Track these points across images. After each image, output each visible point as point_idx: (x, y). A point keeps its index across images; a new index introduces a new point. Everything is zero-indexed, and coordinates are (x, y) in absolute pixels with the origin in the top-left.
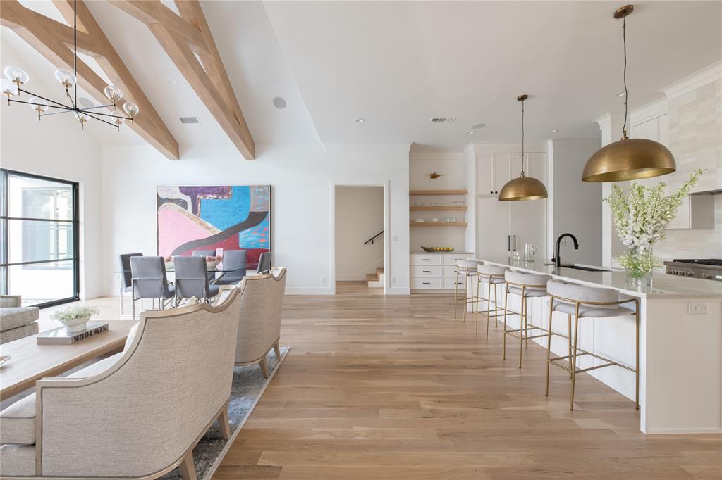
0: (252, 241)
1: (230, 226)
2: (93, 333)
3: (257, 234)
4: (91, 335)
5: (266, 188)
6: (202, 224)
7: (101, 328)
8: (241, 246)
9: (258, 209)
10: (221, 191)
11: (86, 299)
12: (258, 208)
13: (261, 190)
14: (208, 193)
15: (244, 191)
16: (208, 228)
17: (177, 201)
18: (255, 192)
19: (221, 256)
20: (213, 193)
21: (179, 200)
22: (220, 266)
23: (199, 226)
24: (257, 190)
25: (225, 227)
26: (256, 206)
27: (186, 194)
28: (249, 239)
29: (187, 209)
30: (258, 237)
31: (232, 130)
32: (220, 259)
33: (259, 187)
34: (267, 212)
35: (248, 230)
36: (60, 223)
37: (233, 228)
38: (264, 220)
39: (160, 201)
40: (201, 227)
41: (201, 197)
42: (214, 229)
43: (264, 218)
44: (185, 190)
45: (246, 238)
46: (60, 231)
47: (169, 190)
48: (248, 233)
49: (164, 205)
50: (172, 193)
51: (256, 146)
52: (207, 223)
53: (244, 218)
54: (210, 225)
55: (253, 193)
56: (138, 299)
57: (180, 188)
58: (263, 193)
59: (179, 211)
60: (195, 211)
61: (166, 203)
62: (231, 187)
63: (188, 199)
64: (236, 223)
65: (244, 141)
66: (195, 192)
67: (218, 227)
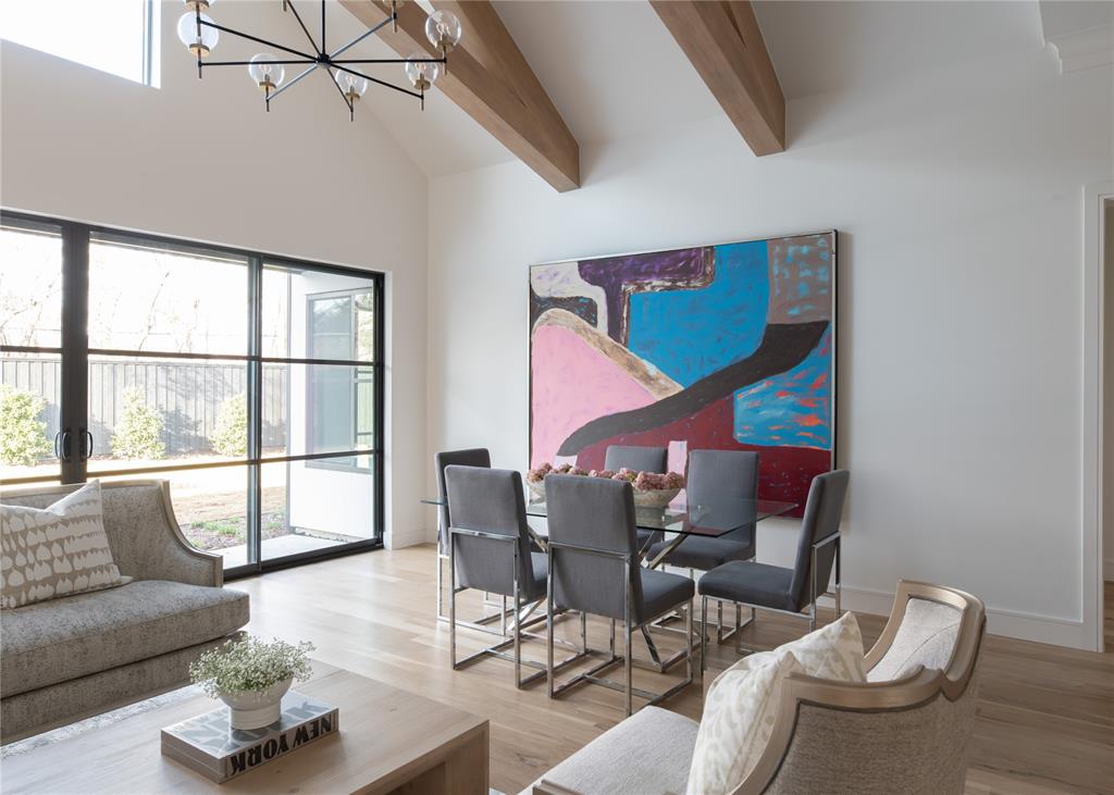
0: (773, 421)
1: (708, 371)
2: (290, 741)
3: (791, 399)
4: (284, 747)
5: (821, 242)
6: (632, 366)
7: (315, 723)
8: (739, 435)
9: (795, 314)
10: (681, 264)
11: (394, 549)
12: (795, 312)
13: (805, 250)
14: (649, 274)
15: (751, 255)
16: (648, 379)
17: (573, 304)
18: (783, 256)
19: (680, 471)
20: (660, 274)
21: (577, 298)
22: (679, 502)
23: (625, 372)
24: (791, 250)
25: (695, 377)
26: (791, 305)
27: (593, 281)
28: (765, 413)
29: (595, 324)
30: (793, 407)
31: (718, 56)
32: (677, 483)
33: (799, 239)
34: (826, 324)
35: (762, 386)
36: (360, 368)
37: (717, 377)
38: (815, 352)
39: (537, 306)
40: (630, 375)
41: (631, 288)
42: (664, 381)
43: (814, 343)
44: (593, 270)
45: (756, 410)
46: (359, 385)
47: (555, 275)
48: (763, 393)
49: (543, 316)
50: (562, 281)
51: (786, 101)
52: (645, 362)
53: (749, 346)
54: (652, 370)
55: (776, 261)
56: (463, 588)
57: (581, 264)
58: (813, 260)
59: (578, 330)
60: (614, 329)
61: (549, 312)
62: (711, 250)
63: (598, 295)
64: (724, 362)
65: (753, 91)
66: (616, 274)
67: (674, 374)
